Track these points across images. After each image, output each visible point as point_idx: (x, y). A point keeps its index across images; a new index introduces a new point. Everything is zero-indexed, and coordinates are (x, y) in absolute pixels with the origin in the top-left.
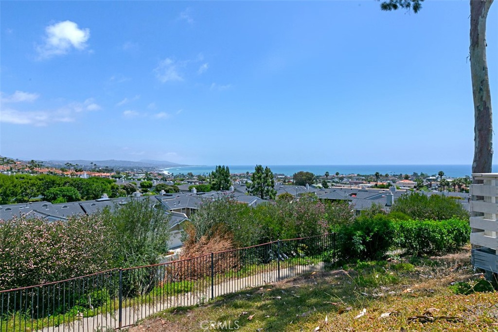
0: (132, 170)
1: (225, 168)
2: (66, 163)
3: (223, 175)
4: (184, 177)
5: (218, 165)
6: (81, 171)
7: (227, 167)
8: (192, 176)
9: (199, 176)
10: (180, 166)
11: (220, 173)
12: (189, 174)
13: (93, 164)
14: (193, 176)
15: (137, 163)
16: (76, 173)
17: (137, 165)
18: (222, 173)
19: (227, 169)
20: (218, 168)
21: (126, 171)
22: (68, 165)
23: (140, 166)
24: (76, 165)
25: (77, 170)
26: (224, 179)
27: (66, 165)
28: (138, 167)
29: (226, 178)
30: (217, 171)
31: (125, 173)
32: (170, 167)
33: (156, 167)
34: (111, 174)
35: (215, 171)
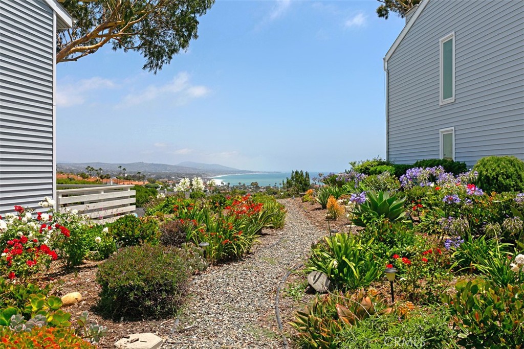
0: (169, 178)
1: (304, 174)
2: (86, 167)
3: (301, 183)
4: (245, 189)
5: (294, 171)
6: (108, 178)
7: (306, 173)
8: (257, 187)
9: (268, 188)
10: (239, 172)
11: (297, 181)
12: (252, 184)
13: (122, 169)
14: (259, 188)
15: (175, 166)
16: (101, 180)
17: (175, 171)
18: (299, 180)
19: (306, 175)
20: (294, 174)
21: (161, 178)
22: (90, 169)
23: (179, 172)
24: (100, 169)
25: (102, 176)
26: (301, 188)
27: (87, 169)
28: (178, 173)
29: (304, 187)
30: (292, 178)
31: (160, 182)
32: (224, 174)
33: (203, 174)
34: (144, 183)
35: (290, 178)
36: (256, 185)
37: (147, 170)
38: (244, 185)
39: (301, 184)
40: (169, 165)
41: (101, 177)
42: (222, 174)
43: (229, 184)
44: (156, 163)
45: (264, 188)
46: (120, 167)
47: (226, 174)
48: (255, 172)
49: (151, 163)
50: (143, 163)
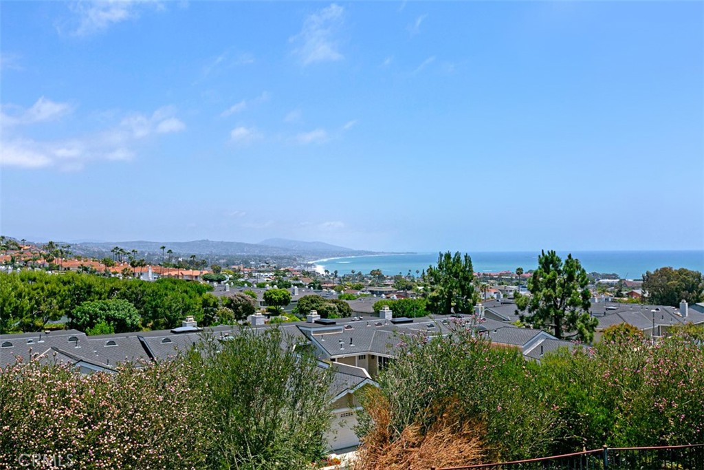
0: (246, 263)
1: (463, 258)
2: (112, 248)
3: (456, 275)
4: (362, 280)
5: (444, 252)
6: (142, 266)
7: (466, 257)
8: (381, 277)
9: (397, 279)
10: (353, 253)
11: (449, 271)
12: (372, 273)
14: (385, 278)
15: (256, 246)
16: (132, 269)
17: (257, 252)
18: (454, 271)
19: (466, 260)
20: (443, 258)
21: (234, 264)
22: (118, 251)
23: (263, 254)
24: (133, 251)
25: (134, 262)
26: (458, 285)
27: (113, 251)
28: (259, 257)
29: (463, 283)
30: (440, 267)
31: (230, 270)
32: (331, 257)
33: (298, 256)
34: (202, 273)
35: (436, 265)
36: (379, 274)
37: (214, 251)
38: (360, 274)
39: (457, 277)
40: (247, 244)
41: (132, 265)
42: (327, 257)
43: (336, 272)
44: (227, 241)
45: (392, 278)
46: (164, 248)
47: (334, 256)
48: (378, 253)
49: (221, 241)
50: (207, 240)
